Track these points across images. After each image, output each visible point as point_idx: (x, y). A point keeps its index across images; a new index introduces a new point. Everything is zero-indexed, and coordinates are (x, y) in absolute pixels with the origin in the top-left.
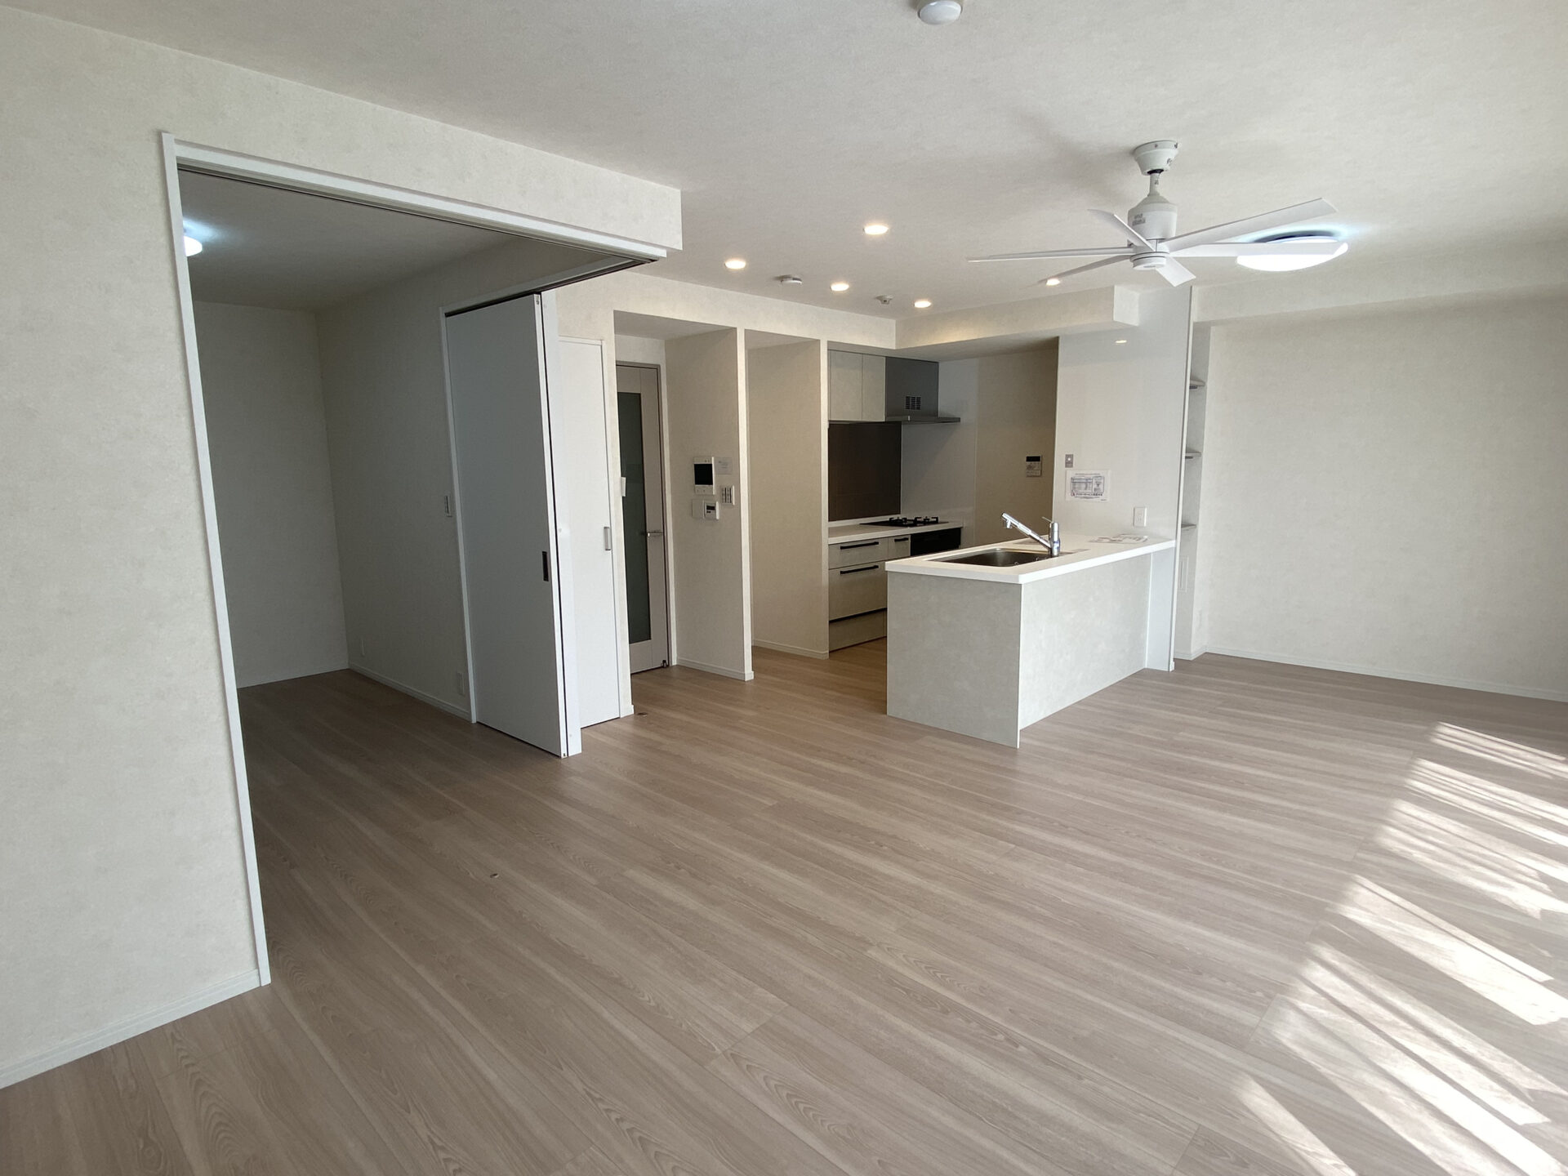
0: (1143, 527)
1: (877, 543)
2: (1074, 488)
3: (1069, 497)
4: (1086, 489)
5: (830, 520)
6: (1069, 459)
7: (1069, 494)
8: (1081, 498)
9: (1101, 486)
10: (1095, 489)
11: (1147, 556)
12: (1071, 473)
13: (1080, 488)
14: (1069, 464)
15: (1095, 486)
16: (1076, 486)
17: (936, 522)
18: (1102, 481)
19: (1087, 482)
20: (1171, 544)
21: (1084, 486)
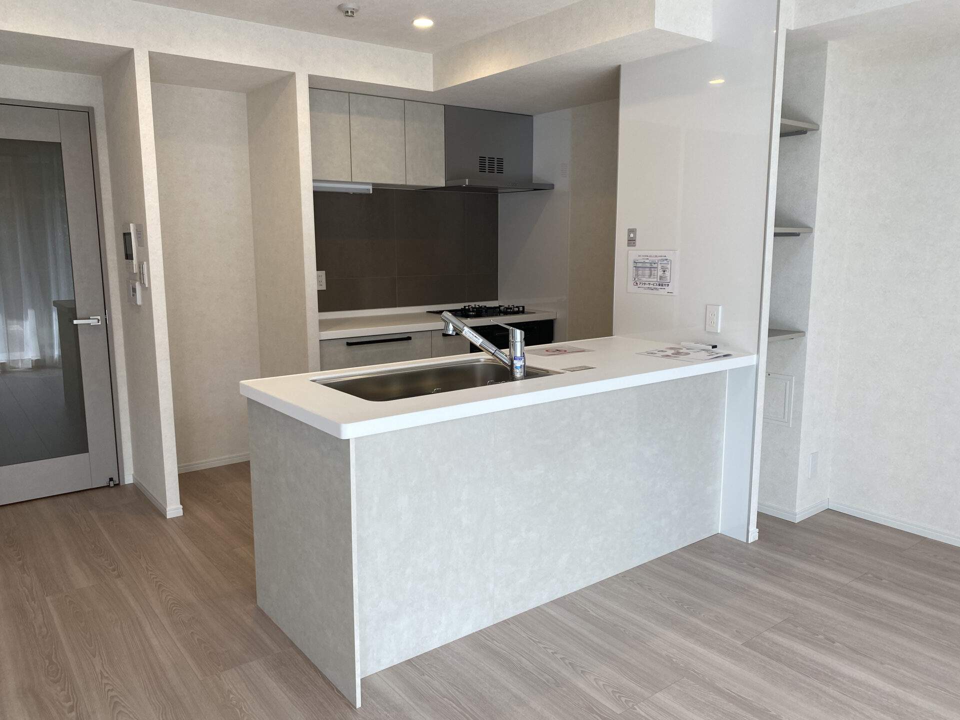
0: (717, 333)
1: (409, 338)
2: (637, 275)
3: (631, 287)
4: (650, 276)
5: (322, 308)
6: (632, 235)
7: (631, 282)
8: (645, 289)
9: (667, 274)
10: (661, 278)
11: (721, 374)
12: (634, 254)
13: (644, 276)
14: (631, 242)
15: (660, 273)
16: (640, 272)
17: (523, 312)
18: (669, 266)
19: (652, 267)
20: (752, 360)
21: (647, 272)
